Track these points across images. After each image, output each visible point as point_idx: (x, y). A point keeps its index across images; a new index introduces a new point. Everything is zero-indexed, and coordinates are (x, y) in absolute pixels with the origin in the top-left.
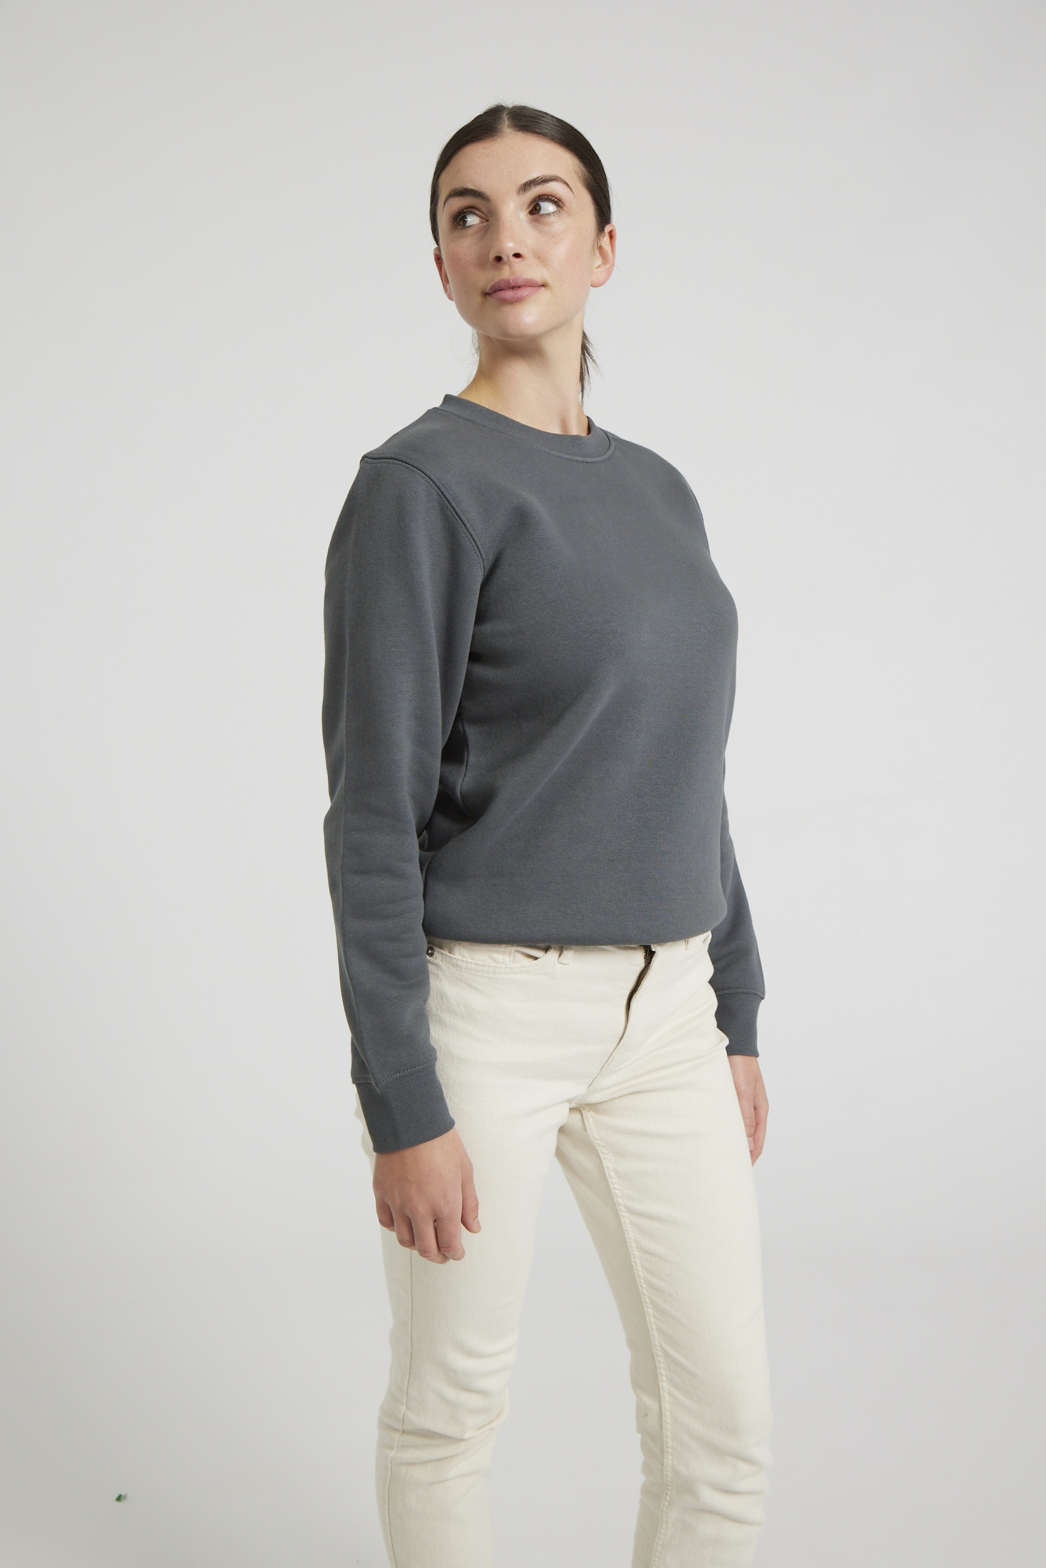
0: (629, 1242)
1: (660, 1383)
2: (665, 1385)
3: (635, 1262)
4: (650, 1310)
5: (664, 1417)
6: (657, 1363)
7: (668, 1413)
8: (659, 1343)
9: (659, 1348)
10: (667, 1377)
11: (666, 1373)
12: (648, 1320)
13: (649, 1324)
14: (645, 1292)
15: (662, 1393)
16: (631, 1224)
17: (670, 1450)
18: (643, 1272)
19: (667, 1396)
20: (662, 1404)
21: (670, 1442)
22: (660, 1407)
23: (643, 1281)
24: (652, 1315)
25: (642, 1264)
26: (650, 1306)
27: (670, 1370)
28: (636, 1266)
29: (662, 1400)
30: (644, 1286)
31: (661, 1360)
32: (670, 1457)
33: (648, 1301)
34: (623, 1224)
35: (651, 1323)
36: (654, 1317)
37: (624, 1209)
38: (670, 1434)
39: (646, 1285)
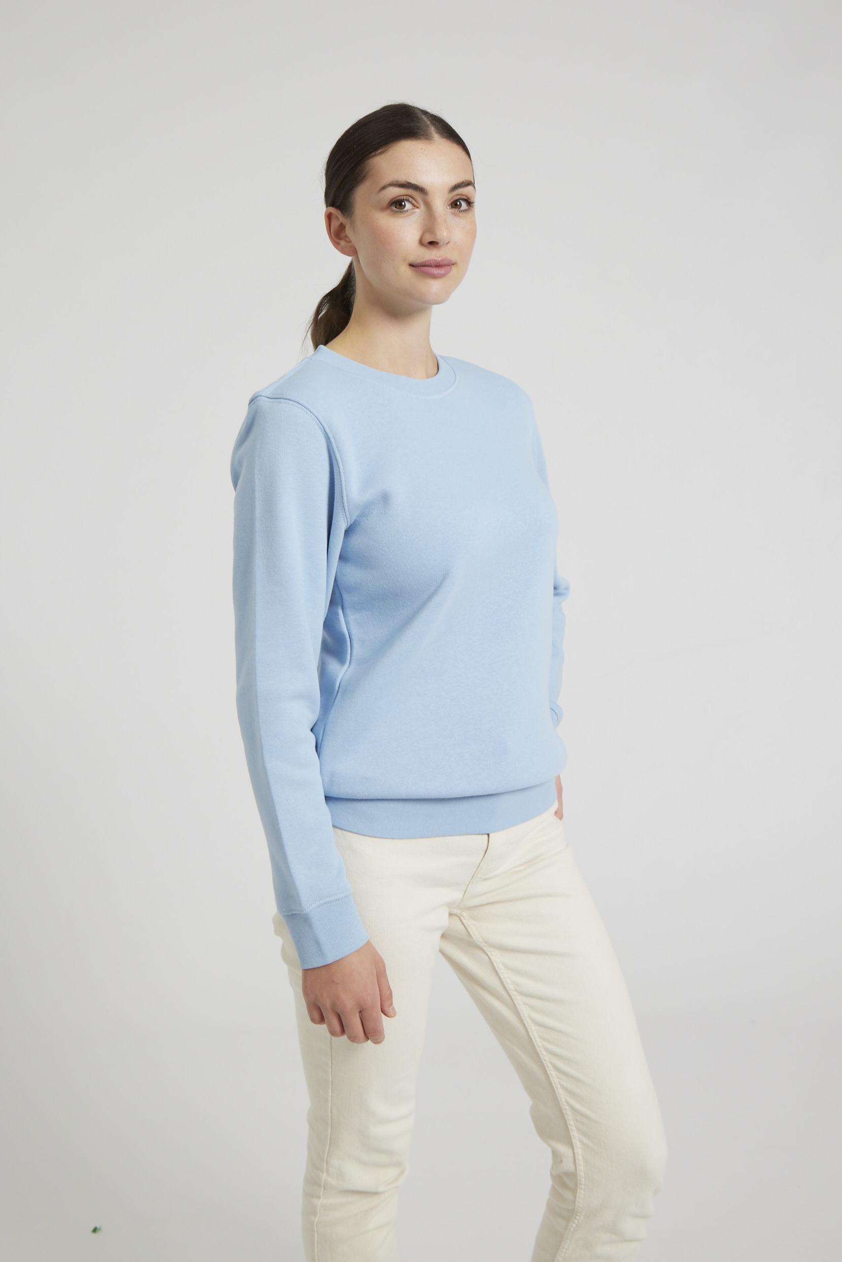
0: (525, 1020)
1: (571, 1133)
2: (575, 1134)
3: (533, 1035)
4: (552, 1073)
5: (577, 1161)
6: (566, 1116)
7: (580, 1157)
8: (565, 1099)
9: (565, 1104)
10: (576, 1127)
11: (574, 1123)
12: (552, 1081)
13: (553, 1084)
14: (547, 1059)
15: (573, 1140)
16: (524, 1004)
17: (583, 1187)
18: (541, 1042)
19: (578, 1143)
20: (575, 1151)
21: (583, 1180)
22: (574, 1153)
23: (543, 1049)
24: (555, 1076)
25: (538, 1036)
26: (552, 1069)
27: (577, 1121)
28: (534, 1038)
29: (575, 1147)
30: (544, 1053)
31: (569, 1113)
32: (582, 1192)
33: (550, 1065)
34: (517, 1006)
35: (555, 1083)
36: (558, 1078)
37: (515, 993)
38: (583, 1174)
39: (546, 1052)
